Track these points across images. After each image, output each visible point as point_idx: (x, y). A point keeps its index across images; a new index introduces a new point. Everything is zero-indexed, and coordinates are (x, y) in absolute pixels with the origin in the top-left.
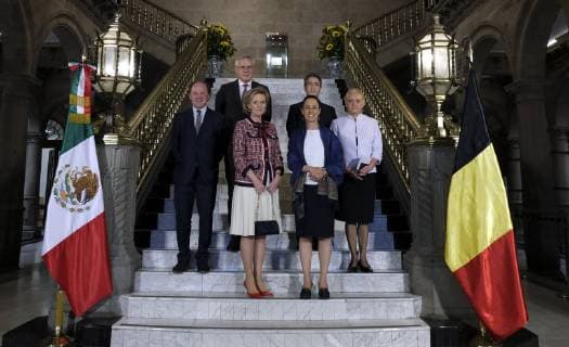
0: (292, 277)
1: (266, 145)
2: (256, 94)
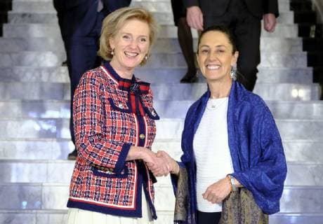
2: (130, 18)
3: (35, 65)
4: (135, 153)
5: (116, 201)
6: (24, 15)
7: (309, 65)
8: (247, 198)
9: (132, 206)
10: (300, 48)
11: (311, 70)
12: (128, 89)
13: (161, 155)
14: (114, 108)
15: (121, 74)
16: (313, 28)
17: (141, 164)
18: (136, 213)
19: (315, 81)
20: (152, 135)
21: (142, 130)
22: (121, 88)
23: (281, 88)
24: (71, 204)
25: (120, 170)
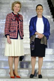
0: (29, 71)
1: (18, 23)
2: (16, 3)
3: (2, 12)
5: (13, 36)
7: (51, 12)
9: (16, 37)
10: (49, 9)
11: (51, 13)
12: (16, 16)
16: (51, 5)
19: (52, 15)
22: (14, 16)
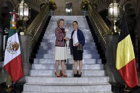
0: (73, 71)
4: (64, 38)
6: (52, 20)
8: (80, 45)
13: (67, 38)
14: (60, 32)
15: (61, 28)
17: (65, 40)
18: (64, 46)
20: (65, 36)
21: (64, 35)
22: (61, 30)
23: (85, 30)
24: (56, 46)
25: (62, 41)
